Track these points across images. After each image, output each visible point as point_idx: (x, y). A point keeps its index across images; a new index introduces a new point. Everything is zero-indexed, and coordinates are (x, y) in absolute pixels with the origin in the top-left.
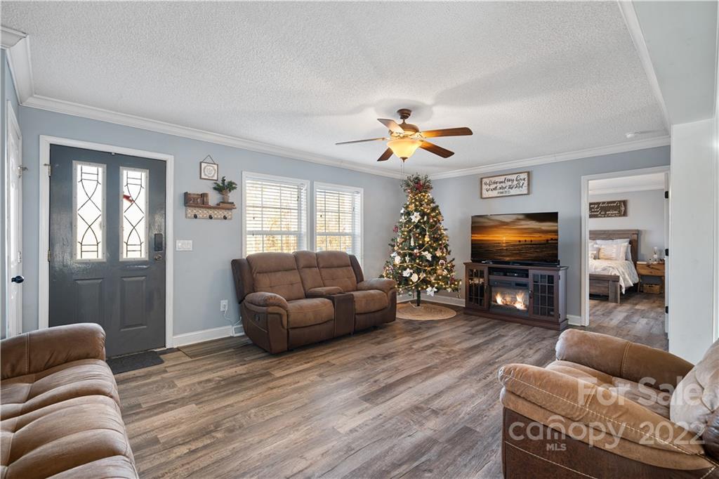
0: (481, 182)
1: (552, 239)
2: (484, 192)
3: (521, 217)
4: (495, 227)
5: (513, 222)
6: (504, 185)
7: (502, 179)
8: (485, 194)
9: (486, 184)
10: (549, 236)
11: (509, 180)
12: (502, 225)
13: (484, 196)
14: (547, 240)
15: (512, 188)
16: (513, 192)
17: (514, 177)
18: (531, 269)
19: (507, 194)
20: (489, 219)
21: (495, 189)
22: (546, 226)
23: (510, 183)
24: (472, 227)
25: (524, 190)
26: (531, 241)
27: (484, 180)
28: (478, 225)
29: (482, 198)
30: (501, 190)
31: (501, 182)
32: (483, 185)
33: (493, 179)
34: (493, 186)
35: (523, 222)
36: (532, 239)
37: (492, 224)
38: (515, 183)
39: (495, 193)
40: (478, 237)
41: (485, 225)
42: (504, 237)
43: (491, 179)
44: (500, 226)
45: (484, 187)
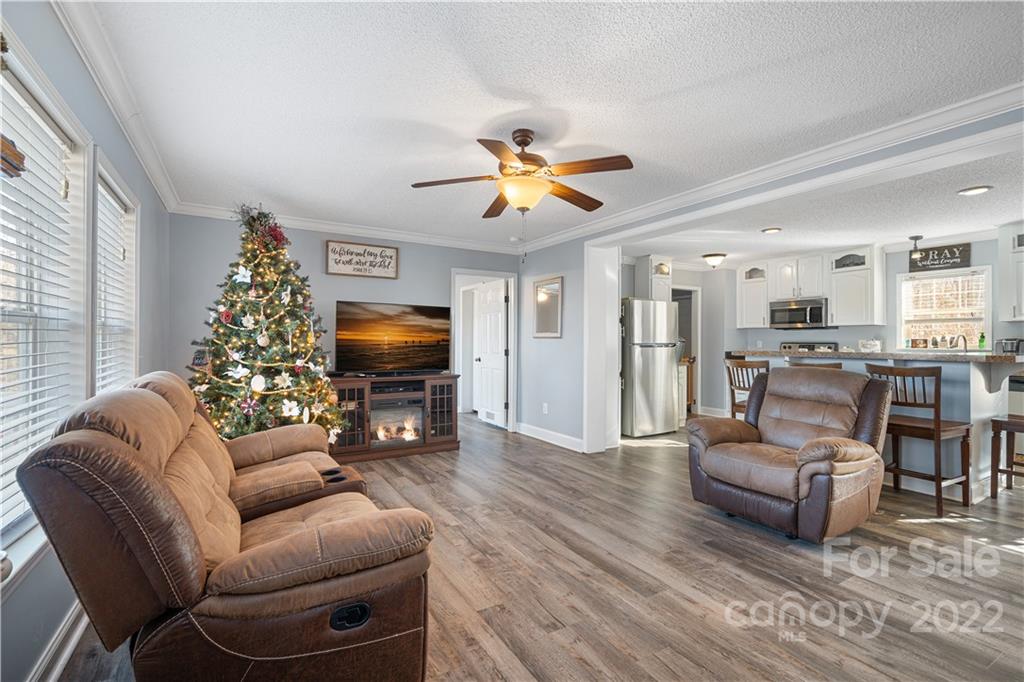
0: (327, 247)
1: (443, 340)
2: (331, 263)
3: (408, 310)
4: (373, 321)
5: (399, 316)
6: (363, 259)
7: (360, 249)
8: (333, 269)
9: (334, 251)
10: (440, 337)
11: (371, 254)
12: (384, 319)
13: (331, 270)
14: (438, 342)
15: (374, 266)
16: (376, 271)
17: (377, 251)
18: (429, 379)
19: (367, 274)
20: (365, 309)
21: (349, 262)
22: (437, 323)
23: (372, 258)
24: (338, 320)
25: (391, 272)
26: (420, 342)
27: (332, 245)
28: (347, 316)
29: (327, 273)
30: (358, 267)
31: (358, 254)
32: (330, 253)
33: (347, 247)
34: (348, 258)
35: (411, 317)
36: (422, 339)
37: (371, 317)
38: (379, 259)
39: (349, 269)
40: (347, 335)
41: (358, 317)
42: (385, 337)
43: (343, 245)
44: (380, 320)
45: (332, 256)
